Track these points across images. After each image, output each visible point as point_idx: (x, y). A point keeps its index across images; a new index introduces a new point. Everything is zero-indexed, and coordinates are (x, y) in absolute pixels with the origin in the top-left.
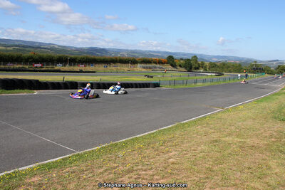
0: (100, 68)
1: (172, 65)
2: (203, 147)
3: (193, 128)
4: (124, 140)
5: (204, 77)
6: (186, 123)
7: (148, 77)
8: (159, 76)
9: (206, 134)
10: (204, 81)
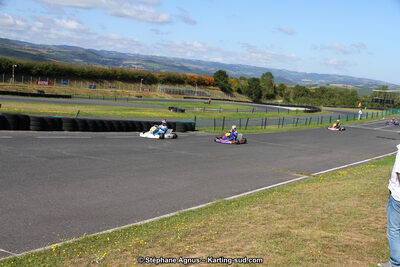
0: (81, 88)
1: (223, 89)
2: (254, 244)
3: (246, 210)
4: (110, 231)
5: (282, 114)
6: (234, 201)
7: (176, 110)
8: (197, 110)
9: (267, 220)
10: (282, 122)
